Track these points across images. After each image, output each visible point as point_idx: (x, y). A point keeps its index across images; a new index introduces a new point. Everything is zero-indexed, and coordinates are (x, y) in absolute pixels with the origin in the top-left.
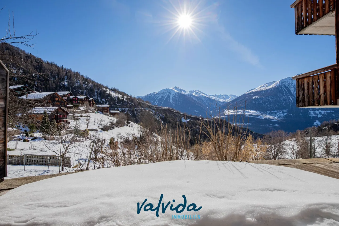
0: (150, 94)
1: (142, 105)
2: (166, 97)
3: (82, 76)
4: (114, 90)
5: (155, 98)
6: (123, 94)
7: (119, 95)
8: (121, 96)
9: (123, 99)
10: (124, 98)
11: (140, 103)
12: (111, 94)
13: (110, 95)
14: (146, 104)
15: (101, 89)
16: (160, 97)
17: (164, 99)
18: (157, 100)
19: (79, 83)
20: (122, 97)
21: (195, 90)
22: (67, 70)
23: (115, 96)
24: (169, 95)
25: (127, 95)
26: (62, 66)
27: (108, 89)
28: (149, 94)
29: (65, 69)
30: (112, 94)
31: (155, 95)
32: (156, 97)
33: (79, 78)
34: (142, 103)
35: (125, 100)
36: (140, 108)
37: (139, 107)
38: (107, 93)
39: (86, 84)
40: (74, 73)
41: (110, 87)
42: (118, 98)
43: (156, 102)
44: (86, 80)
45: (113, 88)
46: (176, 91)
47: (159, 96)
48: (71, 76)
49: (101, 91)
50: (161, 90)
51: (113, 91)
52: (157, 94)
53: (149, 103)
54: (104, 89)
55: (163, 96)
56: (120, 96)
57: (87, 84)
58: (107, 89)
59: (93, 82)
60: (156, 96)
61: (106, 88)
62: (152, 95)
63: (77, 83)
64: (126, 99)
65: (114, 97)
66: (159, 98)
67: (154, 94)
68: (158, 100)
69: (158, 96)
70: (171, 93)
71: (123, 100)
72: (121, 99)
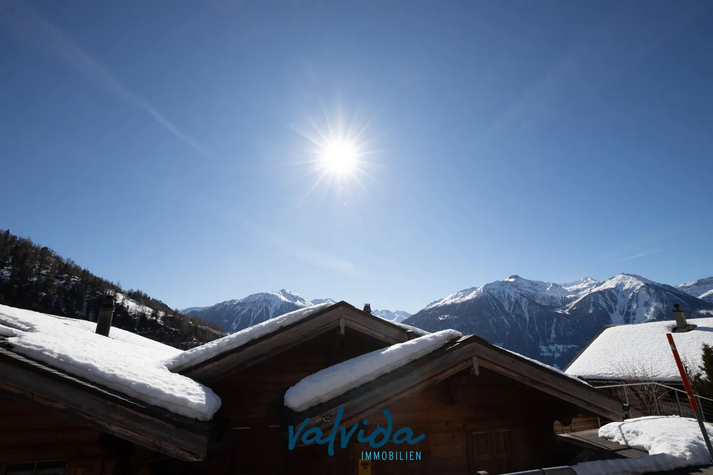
0: (222, 304)
1: (200, 334)
2: (260, 311)
3: (58, 259)
4: (137, 297)
5: (234, 312)
6: (157, 305)
7: (148, 309)
8: (151, 310)
9: (154, 318)
10: (157, 317)
11: (196, 328)
12: (126, 306)
13: (124, 307)
14: (211, 332)
15: (102, 292)
16: (246, 310)
17: (255, 317)
18: (238, 318)
19: (43, 275)
20: (153, 315)
21: (324, 299)
22: (19, 241)
23: (136, 310)
24: (266, 308)
25: (167, 306)
26: (8, 230)
27: (122, 293)
28: (219, 305)
29: (14, 238)
30: (128, 306)
31: (235, 306)
32: (237, 311)
33: (48, 263)
34: (202, 330)
35: (159, 321)
36: (195, 341)
37: (191, 340)
38: (117, 302)
39: (62, 279)
40: (37, 249)
41: (126, 288)
42: (143, 316)
43: (234, 324)
44: (65, 268)
45: (135, 290)
46: (284, 299)
47: (243, 309)
48: (26, 255)
49: (100, 297)
50: (250, 296)
51: (132, 298)
52: (239, 304)
53: (218, 330)
54: (111, 292)
55: (252, 309)
56: (148, 311)
57: (68, 279)
58: (119, 294)
59: (85, 273)
60: (236, 308)
61: (118, 290)
62: (228, 307)
63: (39, 274)
64: (163, 318)
65: (133, 314)
66: (243, 313)
67: (232, 305)
68: (240, 319)
69: (239, 309)
70: (272, 303)
71: (156, 321)
72: (149, 317)
